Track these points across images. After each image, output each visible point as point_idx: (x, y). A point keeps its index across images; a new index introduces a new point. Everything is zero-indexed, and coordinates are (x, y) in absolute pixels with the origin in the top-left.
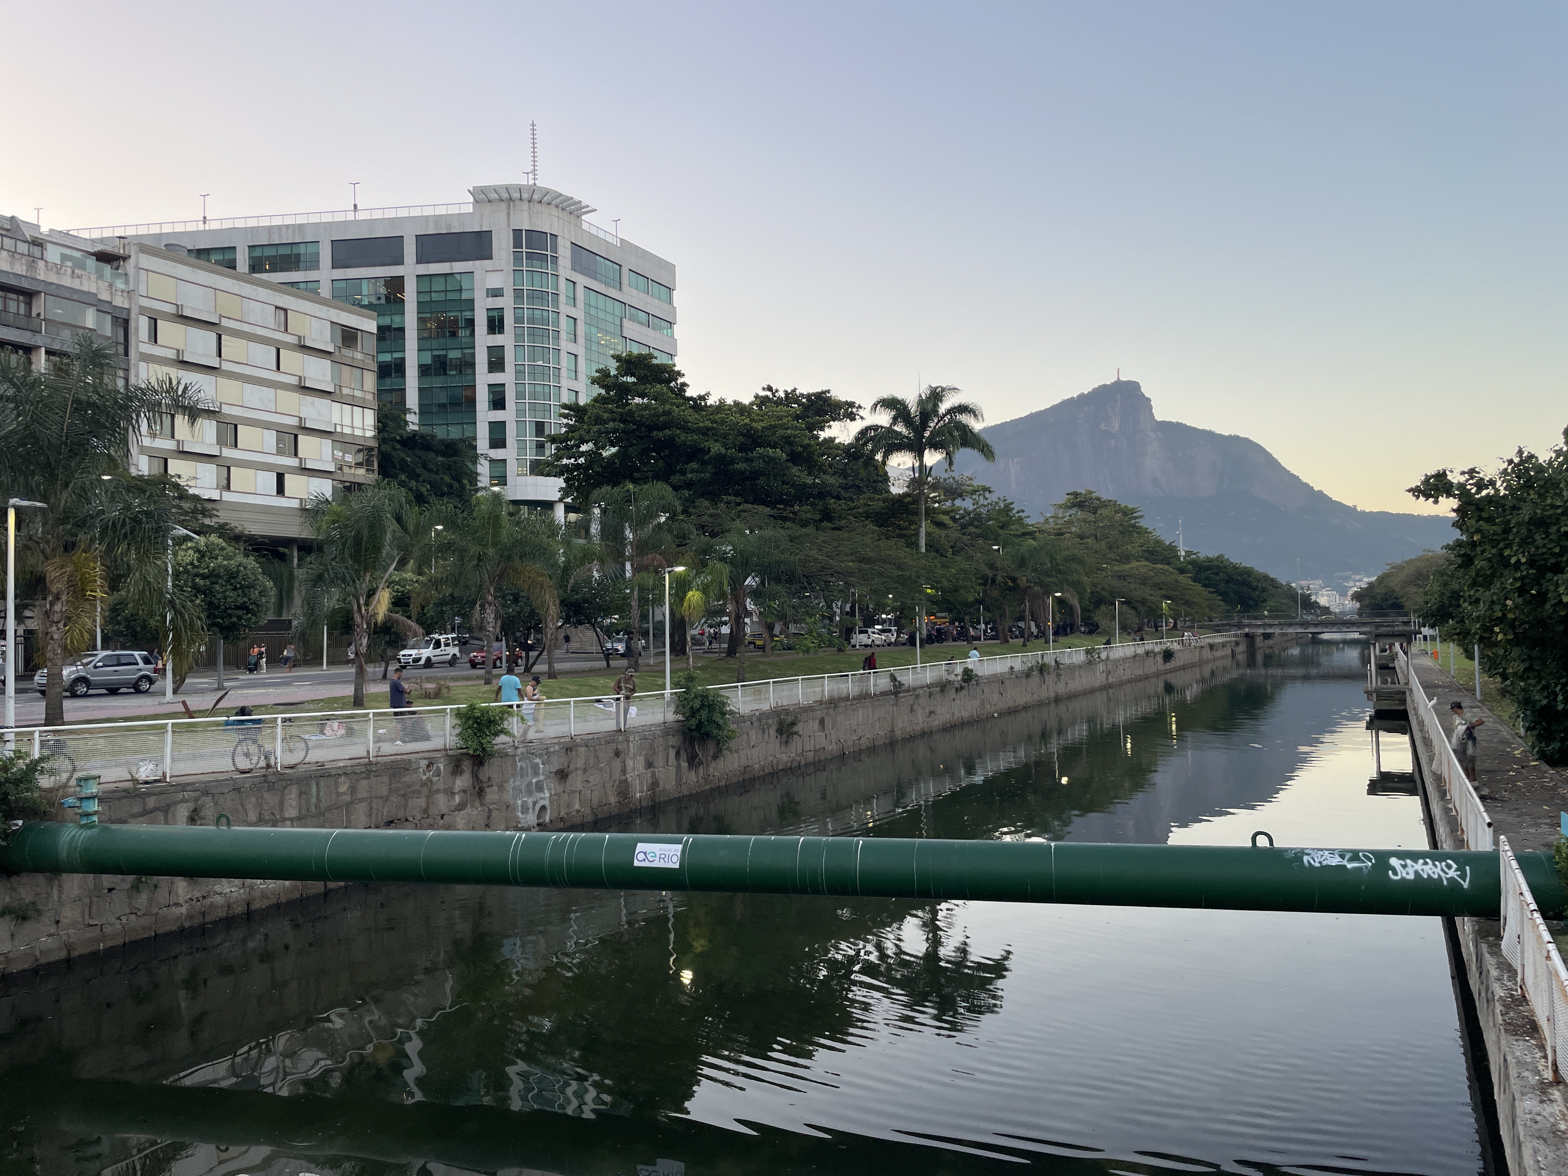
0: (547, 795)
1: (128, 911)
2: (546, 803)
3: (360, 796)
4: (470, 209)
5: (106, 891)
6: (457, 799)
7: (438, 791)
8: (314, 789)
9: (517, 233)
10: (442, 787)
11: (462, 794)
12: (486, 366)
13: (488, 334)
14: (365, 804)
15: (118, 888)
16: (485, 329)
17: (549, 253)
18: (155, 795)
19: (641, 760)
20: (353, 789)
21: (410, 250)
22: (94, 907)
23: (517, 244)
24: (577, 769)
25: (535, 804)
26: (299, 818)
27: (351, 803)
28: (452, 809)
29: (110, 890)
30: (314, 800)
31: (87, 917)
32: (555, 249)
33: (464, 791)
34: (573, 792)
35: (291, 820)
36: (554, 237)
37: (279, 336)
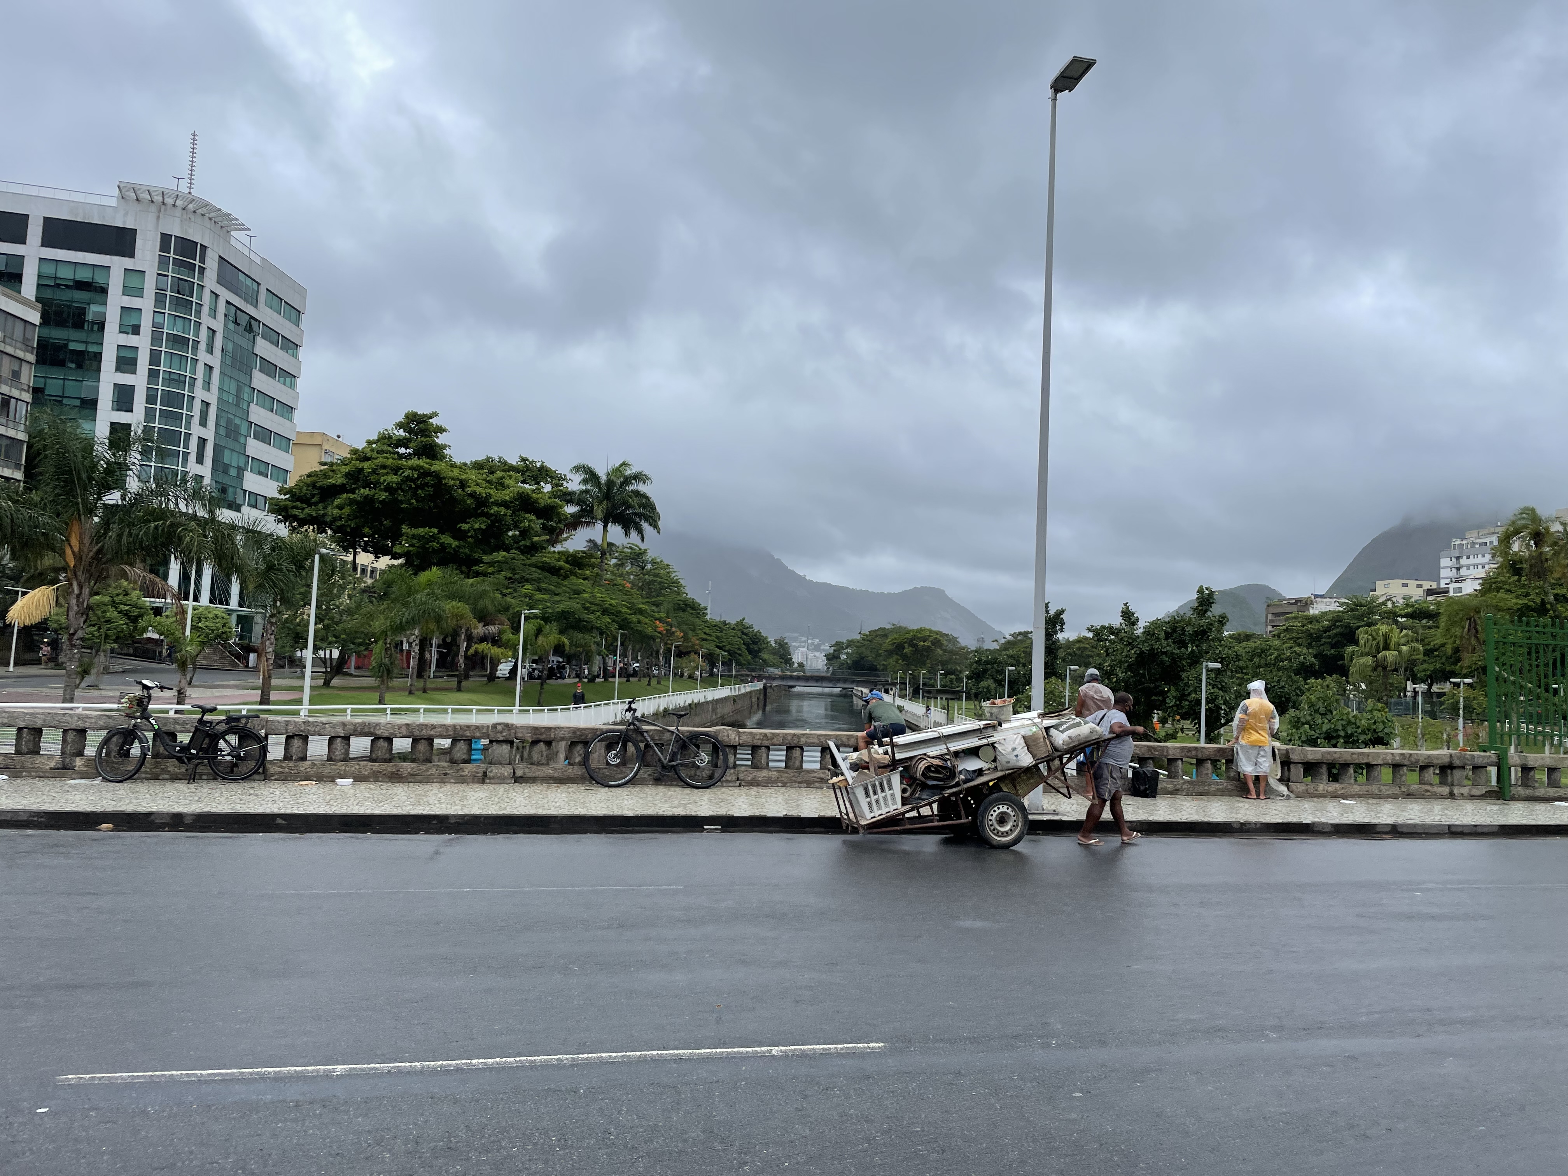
4: (113, 202)
9: (165, 238)
13: (120, 332)
16: (117, 326)
17: (197, 262)
32: (203, 261)
36: (204, 248)
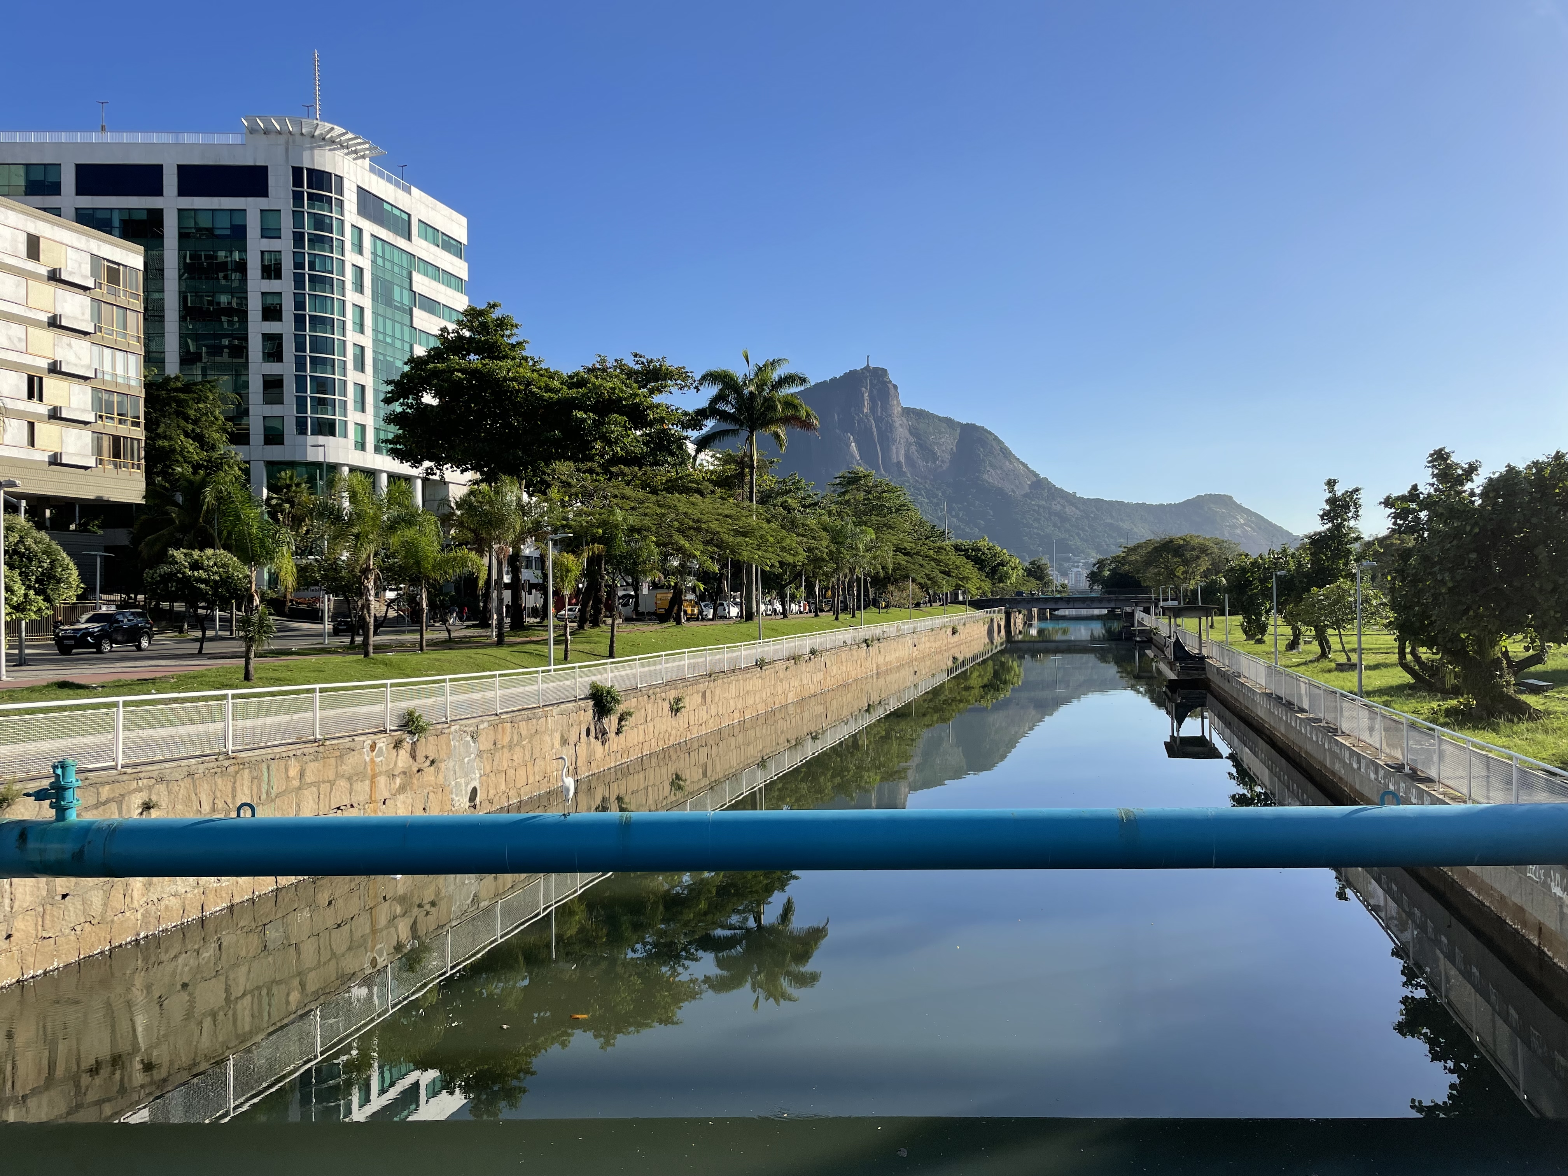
0: (478, 775)
1: (82, 920)
2: (476, 783)
3: (308, 780)
5: (59, 897)
6: (398, 781)
7: (381, 773)
8: (266, 774)
9: (297, 172)
10: (384, 769)
11: (403, 776)
12: (260, 313)
13: (263, 278)
14: (314, 789)
15: (71, 893)
16: (259, 272)
18: (108, 783)
19: (557, 736)
20: (302, 774)
22: (48, 917)
23: (297, 182)
24: (503, 747)
25: (467, 784)
27: (299, 788)
28: (394, 792)
29: (64, 896)
30: (265, 787)
31: (40, 928)
33: (405, 773)
34: (500, 771)
36: (339, 178)
37: (30, 265)
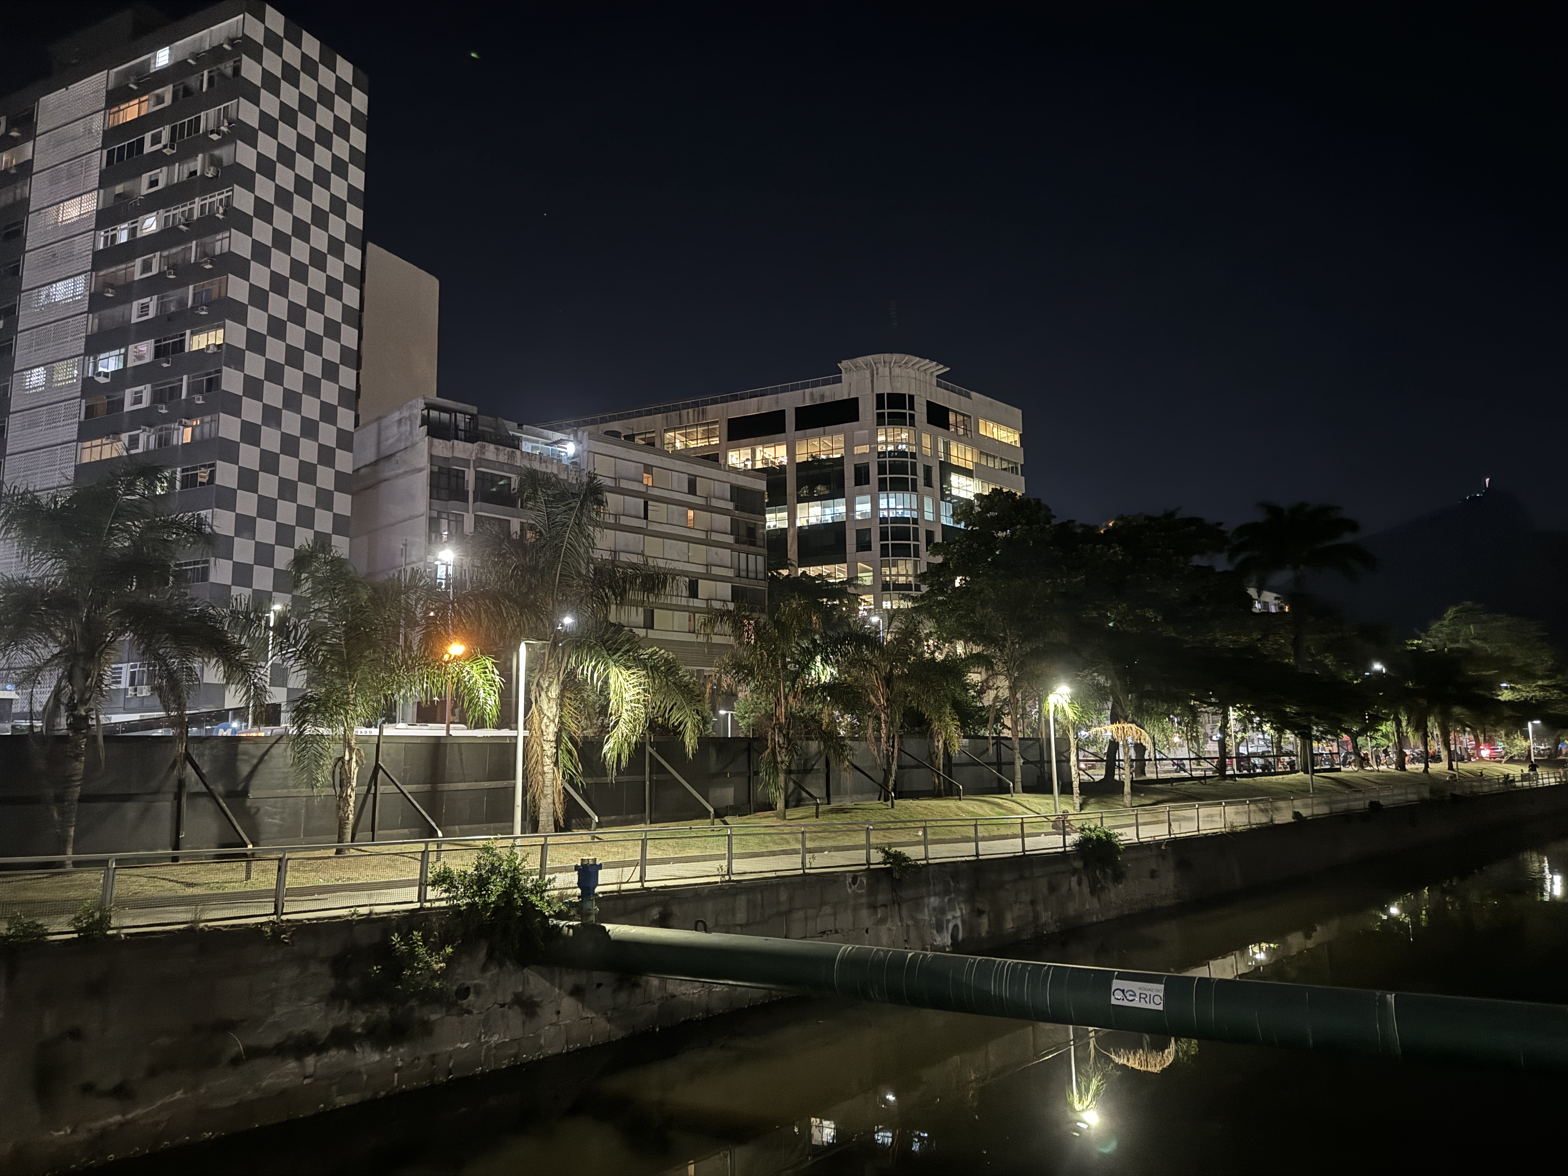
0: (959, 915)
2: (959, 922)
3: (797, 906)
5: (596, 986)
6: (878, 914)
7: (862, 905)
8: (759, 898)
9: (880, 397)
10: (866, 901)
11: (882, 910)
12: (855, 513)
13: (856, 485)
14: (801, 913)
15: (604, 984)
16: (853, 482)
17: (908, 412)
20: (791, 899)
21: (790, 420)
22: (585, 999)
23: (880, 406)
25: (946, 923)
26: (747, 925)
27: (788, 914)
28: (874, 924)
29: (599, 985)
30: (759, 909)
31: (579, 1007)
32: (912, 408)
33: (884, 907)
35: (741, 926)
36: (911, 397)
37: (691, 498)
